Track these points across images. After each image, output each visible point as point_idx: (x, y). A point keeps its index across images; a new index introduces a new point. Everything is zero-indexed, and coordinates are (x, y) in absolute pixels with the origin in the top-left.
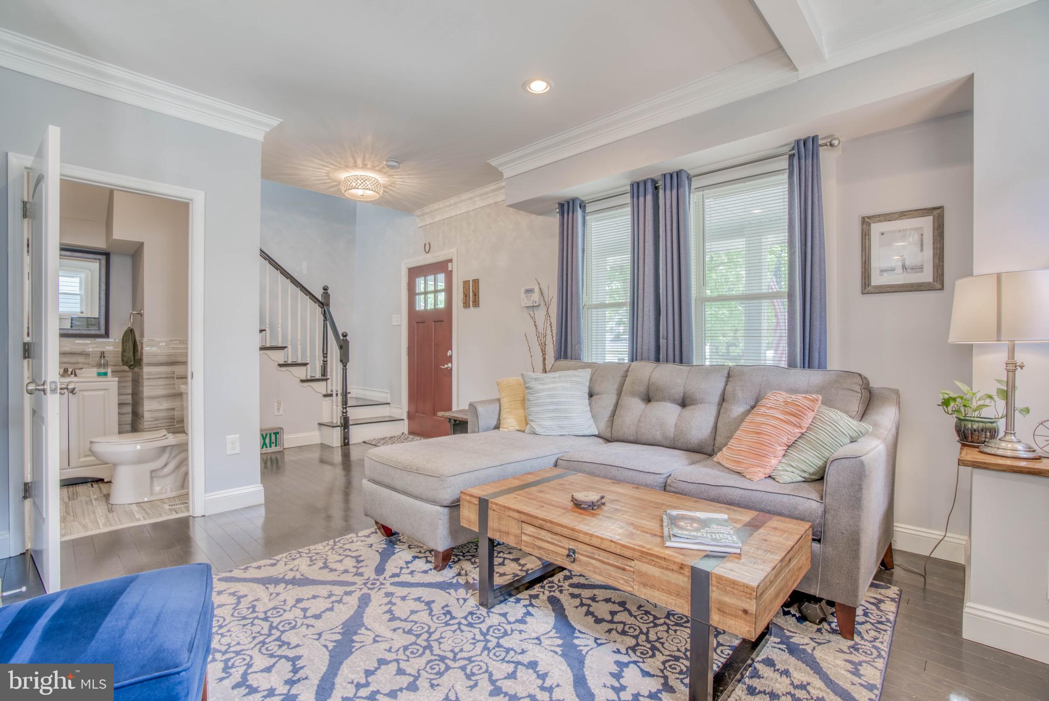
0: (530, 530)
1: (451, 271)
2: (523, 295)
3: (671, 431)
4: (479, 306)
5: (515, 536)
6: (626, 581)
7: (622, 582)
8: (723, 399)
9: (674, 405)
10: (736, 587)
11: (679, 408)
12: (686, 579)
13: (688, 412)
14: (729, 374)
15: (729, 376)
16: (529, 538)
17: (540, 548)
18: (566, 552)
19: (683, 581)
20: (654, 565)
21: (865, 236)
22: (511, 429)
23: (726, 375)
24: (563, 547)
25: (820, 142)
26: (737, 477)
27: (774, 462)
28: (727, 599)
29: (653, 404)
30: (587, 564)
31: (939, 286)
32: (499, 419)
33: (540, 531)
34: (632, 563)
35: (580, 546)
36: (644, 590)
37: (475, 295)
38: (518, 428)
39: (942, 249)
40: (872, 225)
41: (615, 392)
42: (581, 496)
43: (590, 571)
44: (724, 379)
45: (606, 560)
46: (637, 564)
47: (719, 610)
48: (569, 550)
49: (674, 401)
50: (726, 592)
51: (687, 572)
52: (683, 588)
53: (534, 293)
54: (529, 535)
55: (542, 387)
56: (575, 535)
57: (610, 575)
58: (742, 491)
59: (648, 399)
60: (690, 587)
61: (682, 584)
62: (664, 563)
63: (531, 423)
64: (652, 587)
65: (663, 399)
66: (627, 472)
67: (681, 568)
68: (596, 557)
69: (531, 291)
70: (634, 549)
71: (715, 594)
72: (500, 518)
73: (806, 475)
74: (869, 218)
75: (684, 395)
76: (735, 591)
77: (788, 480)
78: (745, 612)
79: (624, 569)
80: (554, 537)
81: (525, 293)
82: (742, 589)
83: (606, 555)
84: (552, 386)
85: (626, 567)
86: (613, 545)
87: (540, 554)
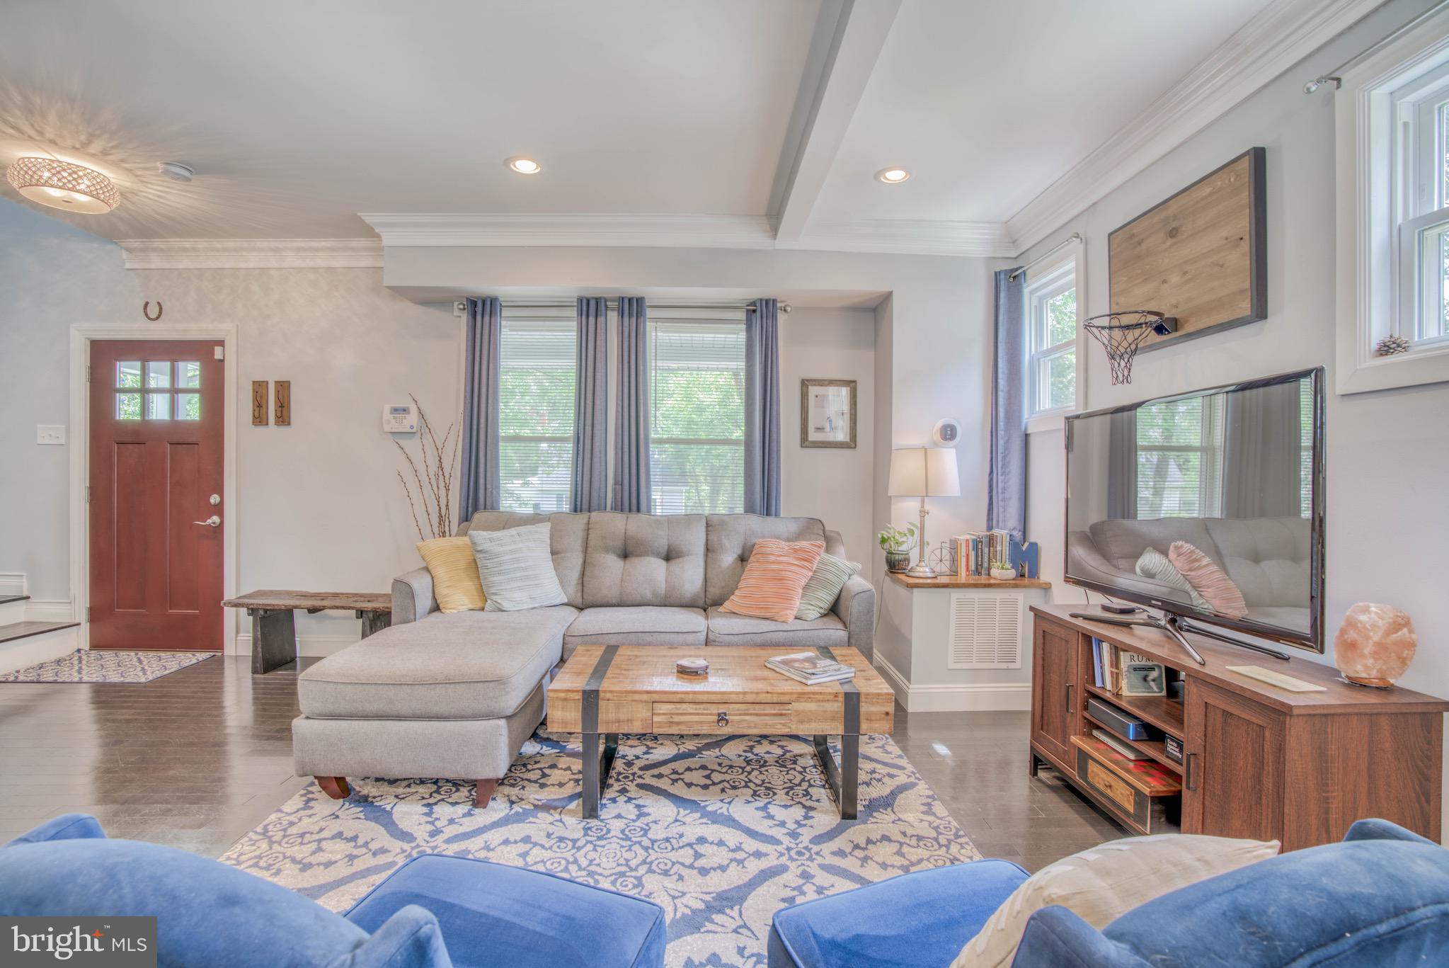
0: (665, 708)
1: (222, 361)
2: (387, 415)
3: (662, 587)
4: (289, 424)
5: (642, 720)
6: (783, 725)
7: (779, 726)
8: (708, 550)
9: (660, 560)
10: (881, 697)
11: (663, 563)
12: (840, 704)
13: (676, 566)
14: (707, 524)
15: (708, 525)
16: (663, 717)
17: (678, 723)
18: (716, 718)
19: (838, 707)
20: (812, 702)
21: (804, 396)
22: (462, 608)
23: (705, 525)
24: (711, 714)
25: (779, 305)
26: (768, 622)
27: (797, 602)
28: (874, 709)
29: (633, 561)
30: (739, 722)
31: (853, 445)
32: (435, 599)
33: (679, 706)
34: (790, 707)
35: (732, 706)
36: (801, 727)
37: (282, 407)
38: (471, 606)
39: (856, 415)
40: (810, 387)
41: (580, 549)
42: (685, 662)
43: (744, 728)
44: (704, 529)
45: (762, 712)
46: (795, 706)
47: (867, 719)
48: (719, 715)
49: (658, 555)
50: (873, 704)
51: (841, 698)
52: (837, 712)
53: (409, 413)
54: (664, 714)
55: (502, 549)
56: (726, 698)
57: (766, 725)
58: (785, 633)
59: (625, 555)
60: (843, 709)
61: (836, 709)
62: (820, 697)
63: (495, 598)
64: (810, 721)
65: (645, 554)
66: (663, 636)
67: (836, 696)
68: (751, 712)
69: (404, 410)
70: (791, 693)
71: (864, 708)
72: (618, 707)
73: (822, 611)
74: (808, 381)
75: (669, 546)
76: (880, 701)
77: (813, 617)
78: (887, 714)
79: (781, 715)
80: (698, 706)
81: (391, 413)
82: (884, 697)
83: (762, 706)
84: (514, 547)
85: (784, 712)
86: (769, 695)
87: (680, 730)
